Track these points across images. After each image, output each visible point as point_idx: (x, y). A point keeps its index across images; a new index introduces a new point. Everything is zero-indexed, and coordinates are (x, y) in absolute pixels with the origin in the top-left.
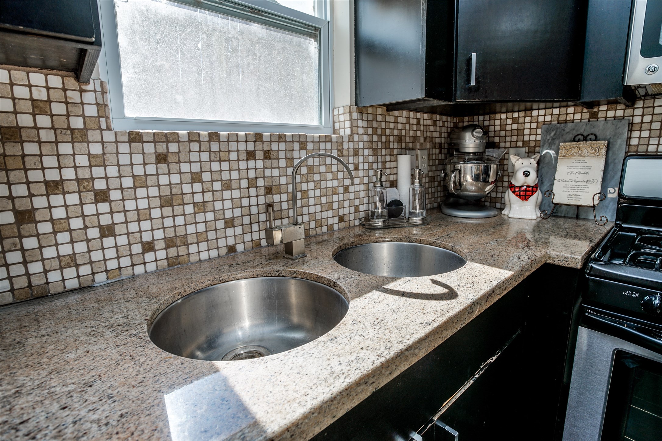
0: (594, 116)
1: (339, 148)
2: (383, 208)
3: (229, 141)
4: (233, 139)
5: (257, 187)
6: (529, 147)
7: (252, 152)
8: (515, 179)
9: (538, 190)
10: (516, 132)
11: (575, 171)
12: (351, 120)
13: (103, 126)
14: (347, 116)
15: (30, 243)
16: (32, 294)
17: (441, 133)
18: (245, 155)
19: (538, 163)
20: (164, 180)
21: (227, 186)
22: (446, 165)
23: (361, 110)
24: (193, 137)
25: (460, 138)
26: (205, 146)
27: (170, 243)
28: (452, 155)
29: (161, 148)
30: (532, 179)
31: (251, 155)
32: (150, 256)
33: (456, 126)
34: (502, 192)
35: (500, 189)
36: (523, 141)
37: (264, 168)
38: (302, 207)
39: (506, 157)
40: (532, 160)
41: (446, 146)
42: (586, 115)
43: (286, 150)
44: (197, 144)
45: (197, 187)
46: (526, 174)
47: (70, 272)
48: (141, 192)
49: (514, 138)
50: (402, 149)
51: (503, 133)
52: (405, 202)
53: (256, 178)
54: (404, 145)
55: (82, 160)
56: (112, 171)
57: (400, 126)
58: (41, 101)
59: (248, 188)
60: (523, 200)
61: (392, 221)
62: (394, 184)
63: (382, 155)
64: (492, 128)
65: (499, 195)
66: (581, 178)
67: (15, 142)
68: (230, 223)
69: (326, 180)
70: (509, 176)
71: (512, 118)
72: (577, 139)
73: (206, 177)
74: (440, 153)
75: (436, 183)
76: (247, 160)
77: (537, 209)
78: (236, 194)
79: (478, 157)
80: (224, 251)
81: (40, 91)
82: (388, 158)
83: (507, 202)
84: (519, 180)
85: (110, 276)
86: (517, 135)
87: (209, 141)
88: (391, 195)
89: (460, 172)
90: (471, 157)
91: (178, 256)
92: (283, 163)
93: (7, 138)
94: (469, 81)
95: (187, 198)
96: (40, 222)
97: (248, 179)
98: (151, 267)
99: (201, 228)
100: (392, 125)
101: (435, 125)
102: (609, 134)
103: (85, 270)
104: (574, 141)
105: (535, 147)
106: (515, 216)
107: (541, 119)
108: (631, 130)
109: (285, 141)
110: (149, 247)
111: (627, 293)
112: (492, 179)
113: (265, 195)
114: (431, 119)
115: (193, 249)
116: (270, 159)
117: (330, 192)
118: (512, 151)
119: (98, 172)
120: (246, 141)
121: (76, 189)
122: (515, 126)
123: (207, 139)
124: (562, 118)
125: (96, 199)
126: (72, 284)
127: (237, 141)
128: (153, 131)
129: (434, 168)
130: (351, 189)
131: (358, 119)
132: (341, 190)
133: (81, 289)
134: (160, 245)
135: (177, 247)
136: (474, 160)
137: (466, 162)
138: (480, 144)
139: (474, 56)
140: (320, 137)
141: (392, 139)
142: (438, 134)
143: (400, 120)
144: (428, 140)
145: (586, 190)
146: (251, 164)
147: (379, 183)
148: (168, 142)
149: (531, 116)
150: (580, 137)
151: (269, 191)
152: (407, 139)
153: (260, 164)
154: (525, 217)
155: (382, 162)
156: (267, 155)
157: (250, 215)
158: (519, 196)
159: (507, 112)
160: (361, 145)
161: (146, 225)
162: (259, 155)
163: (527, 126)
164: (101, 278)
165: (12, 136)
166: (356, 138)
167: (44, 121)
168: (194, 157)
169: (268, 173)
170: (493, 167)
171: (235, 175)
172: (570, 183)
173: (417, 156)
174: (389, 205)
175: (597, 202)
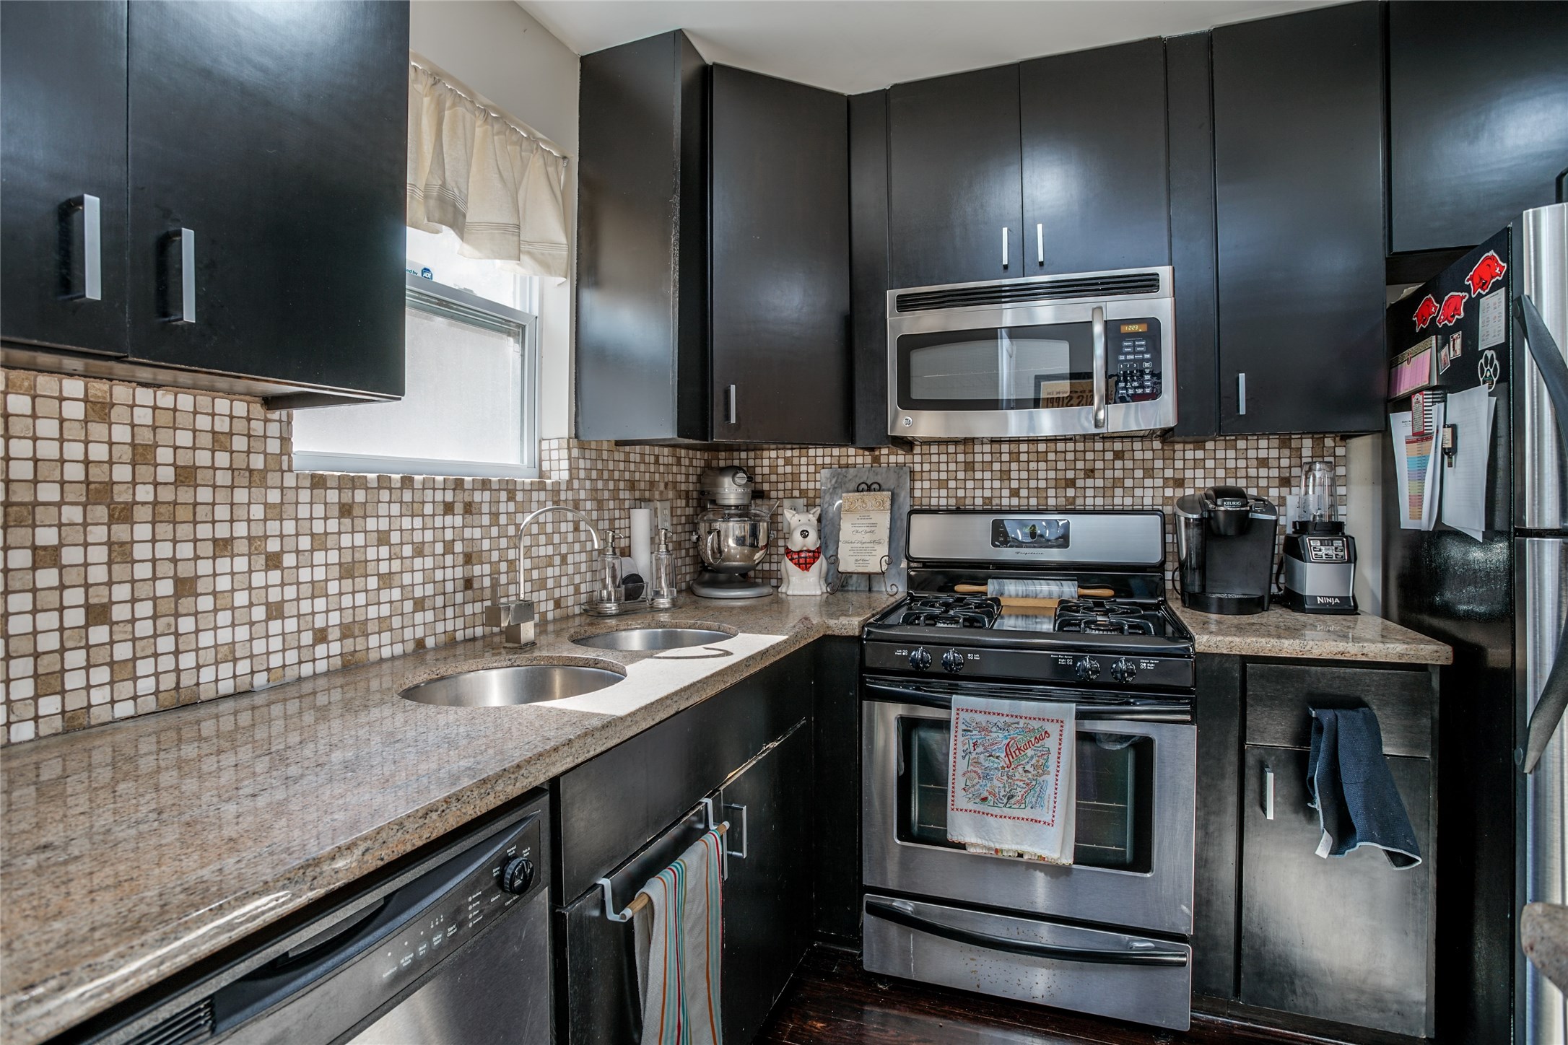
0: (876, 460)
1: (555, 499)
2: (616, 587)
3: (424, 489)
4: (429, 485)
5: (454, 553)
6: (807, 497)
7: (450, 503)
8: (792, 543)
9: (822, 556)
10: (790, 477)
11: (860, 529)
12: (570, 458)
13: (285, 467)
14: (565, 454)
15: (186, 624)
16: (178, 701)
17: (687, 475)
18: (442, 507)
19: (819, 520)
20: (346, 541)
21: (419, 551)
22: (698, 523)
23: (583, 446)
24: (384, 482)
25: (716, 485)
26: (396, 495)
27: (347, 632)
28: (704, 509)
29: (346, 497)
30: (812, 541)
31: (448, 508)
32: (321, 650)
33: (708, 467)
34: (777, 563)
35: (775, 558)
36: (800, 490)
37: (464, 527)
38: (508, 584)
39: (780, 511)
40: (811, 516)
41: (695, 495)
42: (868, 459)
43: (490, 502)
44: (387, 492)
45: (384, 551)
46: (804, 534)
47: (226, 670)
48: (319, 557)
49: (789, 485)
50: (635, 500)
51: (773, 478)
52: (646, 578)
53: (454, 540)
54: (637, 494)
55: (257, 512)
56: (289, 527)
57: (632, 467)
58: (222, 433)
59: (443, 555)
60: (803, 569)
61: (630, 605)
62: (626, 552)
63: (609, 510)
64: (758, 470)
65: (774, 567)
66: (867, 537)
67: (189, 486)
68: (420, 605)
69: (539, 546)
70: (785, 538)
71: (785, 458)
72: (860, 488)
73: (395, 538)
74: (687, 505)
75: (683, 552)
76: (444, 515)
77: (822, 582)
78: (429, 563)
79: (743, 512)
80: (410, 647)
81: (223, 421)
82: (617, 514)
83: (784, 576)
84: (797, 542)
85: (272, 677)
86: (792, 482)
87: (401, 489)
88: (626, 567)
89: (719, 532)
90: (733, 512)
91: (355, 651)
92: (486, 520)
93: (182, 482)
94: (728, 417)
95: (371, 568)
96: (201, 594)
97: (444, 541)
98: (322, 666)
99: (385, 610)
100: (622, 466)
101: (679, 464)
102: (891, 484)
103: (244, 667)
104: (858, 491)
105: (815, 497)
106: (796, 593)
107: (819, 461)
108: (912, 480)
109: (490, 490)
110: (321, 636)
111: (898, 653)
112: (762, 542)
113: (463, 566)
114: (674, 455)
115: (373, 641)
116: (471, 513)
117: (543, 563)
118: (787, 503)
119: (273, 527)
120: (444, 489)
121: (246, 550)
122: (788, 469)
123: (399, 485)
124: (843, 461)
125: (267, 565)
126: (226, 687)
127: (434, 489)
128: (339, 474)
129: (679, 529)
130: (570, 559)
131: (578, 458)
132: (557, 560)
133: (237, 695)
134: (334, 634)
135: (355, 638)
136: (736, 515)
137: (727, 518)
138: (743, 494)
139: (733, 387)
140: (532, 483)
141: (622, 485)
142: (683, 476)
143: (632, 457)
144: (670, 486)
145: (874, 553)
146: (449, 519)
147: (611, 549)
148: (354, 488)
149: (808, 457)
150: (864, 486)
151: (468, 559)
152: (642, 485)
153: (458, 521)
154: (808, 593)
155: (609, 520)
156: (469, 509)
157: (444, 594)
158: (798, 565)
159: (777, 449)
160: (582, 495)
161: (320, 604)
162: (459, 508)
163: (803, 469)
164: (260, 680)
165: (186, 478)
166: (576, 484)
167: (222, 459)
168: (383, 509)
169: (468, 533)
170: (763, 526)
171: (429, 536)
172: (855, 545)
173: (656, 509)
174: (626, 580)
175: (885, 567)
